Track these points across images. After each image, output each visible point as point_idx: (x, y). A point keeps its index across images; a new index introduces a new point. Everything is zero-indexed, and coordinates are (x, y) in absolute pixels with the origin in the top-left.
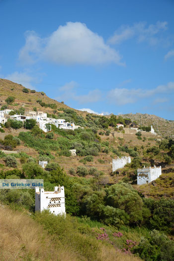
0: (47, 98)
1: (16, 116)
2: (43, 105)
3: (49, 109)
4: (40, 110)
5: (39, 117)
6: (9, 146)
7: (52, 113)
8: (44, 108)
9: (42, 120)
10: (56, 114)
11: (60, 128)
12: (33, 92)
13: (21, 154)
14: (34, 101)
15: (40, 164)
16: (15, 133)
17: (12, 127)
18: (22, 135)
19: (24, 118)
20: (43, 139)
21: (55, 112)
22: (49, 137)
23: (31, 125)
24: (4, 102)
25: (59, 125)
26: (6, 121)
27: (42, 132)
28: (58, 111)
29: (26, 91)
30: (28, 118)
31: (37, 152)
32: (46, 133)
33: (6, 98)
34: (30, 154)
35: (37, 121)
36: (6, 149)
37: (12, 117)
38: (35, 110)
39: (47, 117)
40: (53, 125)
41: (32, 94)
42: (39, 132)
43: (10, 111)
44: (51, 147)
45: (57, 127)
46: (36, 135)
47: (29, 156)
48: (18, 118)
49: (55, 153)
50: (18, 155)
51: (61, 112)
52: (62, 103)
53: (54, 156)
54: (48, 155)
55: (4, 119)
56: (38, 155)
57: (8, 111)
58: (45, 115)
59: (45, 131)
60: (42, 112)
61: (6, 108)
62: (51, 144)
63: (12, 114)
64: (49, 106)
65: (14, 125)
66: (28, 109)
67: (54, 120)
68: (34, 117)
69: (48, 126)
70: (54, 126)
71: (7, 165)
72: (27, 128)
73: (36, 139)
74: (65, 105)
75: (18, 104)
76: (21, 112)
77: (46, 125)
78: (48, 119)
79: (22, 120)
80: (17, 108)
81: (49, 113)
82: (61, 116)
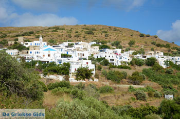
0: (160, 40)
1: (138, 55)
2: (158, 45)
3: (163, 48)
4: (157, 50)
5: (157, 55)
6: (137, 81)
7: (167, 52)
8: (159, 47)
9: (161, 59)
10: (170, 53)
11: (177, 64)
12: (148, 36)
13: (147, 88)
14: (149, 43)
15: (166, 97)
16: (140, 69)
17: (137, 65)
18: (145, 71)
19: (145, 57)
20: (164, 74)
21: (169, 51)
22: (168, 72)
23: (152, 62)
24: (127, 45)
25: (176, 61)
26: (131, 60)
27: (162, 68)
28: (172, 50)
29: (142, 36)
30: (148, 56)
31: (160, 86)
32: (165, 69)
33: (128, 42)
34: (155, 88)
35: (157, 59)
36: (135, 84)
37: (135, 56)
38: (152, 50)
39: (164, 55)
41: (147, 38)
42: (160, 68)
43: (133, 51)
44: (172, 81)
45: (175, 63)
46: (157, 70)
47: (155, 90)
48: (140, 57)
49: (176, 87)
50: (145, 89)
51: (175, 51)
52: (173, 43)
53: (177, 90)
54: (171, 88)
55: (129, 58)
56: (162, 89)
57: (131, 52)
58: (162, 54)
59: (164, 67)
60: (159, 52)
61: (129, 50)
62: (172, 79)
63: (135, 54)
64: (164, 46)
65: (139, 63)
66: (147, 50)
67: (171, 58)
68: (153, 56)
69: (166, 62)
70: (171, 63)
71: (137, 99)
72: (148, 65)
73: (157, 75)
74: (176, 45)
75: (138, 46)
76: (142, 52)
77: (165, 61)
78: (165, 57)
79: (144, 59)
80: (138, 49)
81: (165, 52)
82: (175, 54)
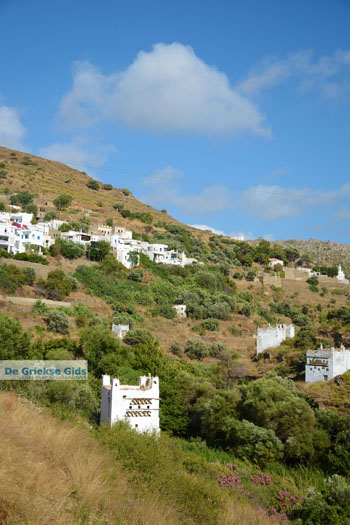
0: (135, 202)
1: (71, 233)
2: (126, 214)
3: (136, 222)
4: (122, 225)
5: (116, 237)
6: (56, 292)
7: (142, 232)
8: (127, 220)
9: (123, 245)
10: (150, 234)
11: (157, 261)
12: (108, 188)
13: (77, 309)
14: (108, 206)
15: (113, 330)
16: (69, 267)
17: (64, 255)
18: (81, 272)
19: (88, 238)
20: (122, 282)
21: (149, 229)
22: (133, 278)
23: (99, 252)
24: (51, 205)
25: (155, 255)
26: (52, 242)
27: (122, 267)
28: (155, 228)
29: (93, 186)
30: (96, 238)
31: (109, 306)
32: (129, 270)
33: (56, 197)
34: (95, 309)
35: (113, 245)
36: (50, 297)
37: (63, 236)
38: (110, 224)
39: (133, 238)
40: (143, 256)
41: (106, 193)
42: (115, 268)
43: (61, 223)
44: (136, 298)
45: (152, 258)
46: (109, 272)
47: (94, 313)
48: (75, 237)
49: (144, 310)
50: (72, 310)
51: (161, 231)
52: (164, 211)
53: (142, 316)
54: (130, 313)
55: (49, 238)
56: (112, 312)
57: (57, 223)
58: (129, 234)
59: (128, 265)
60: (123, 229)
61: (54, 217)
62: (138, 292)
63: (65, 228)
64: (138, 217)
65: (69, 252)
66: (96, 221)
67: (146, 245)
68: (107, 238)
69: (133, 256)
70: (144, 258)
71: (50, 330)
72: (92, 259)
73: (107, 281)
74: (169, 217)
75: (77, 211)
76: (82, 226)
77: (130, 253)
78: (134, 242)
79: (84, 242)
80: (74, 218)
81: (137, 232)
82: (160, 238)
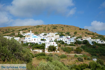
0: (89, 31)
1: (79, 39)
2: (89, 34)
3: (91, 35)
4: (88, 36)
5: (88, 39)
6: (78, 52)
7: (93, 37)
12: (83, 29)
13: (84, 56)
14: (84, 33)
15: (93, 60)
16: (79, 46)
17: (78, 44)
18: (82, 47)
20: (92, 48)
22: (94, 47)
23: (85, 42)
24: (73, 34)
26: (75, 41)
28: (95, 36)
29: (80, 29)
30: (84, 39)
31: (90, 54)
32: (92, 46)
33: (74, 32)
37: (77, 40)
38: (86, 36)
40: (95, 42)
41: (83, 30)
44: (96, 52)
45: (97, 42)
46: (88, 46)
47: (88, 56)
49: (98, 54)
51: (97, 36)
52: (96, 33)
54: (95, 55)
56: (91, 56)
57: (75, 37)
58: (91, 38)
59: (92, 44)
61: (74, 36)
62: (96, 50)
63: (77, 38)
66: (83, 36)
67: (95, 40)
68: (86, 39)
71: (79, 61)
72: (84, 44)
75: (79, 34)
76: (80, 37)
77: (92, 42)
79: (81, 41)
80: (78, 36)
82: (97, 38)
